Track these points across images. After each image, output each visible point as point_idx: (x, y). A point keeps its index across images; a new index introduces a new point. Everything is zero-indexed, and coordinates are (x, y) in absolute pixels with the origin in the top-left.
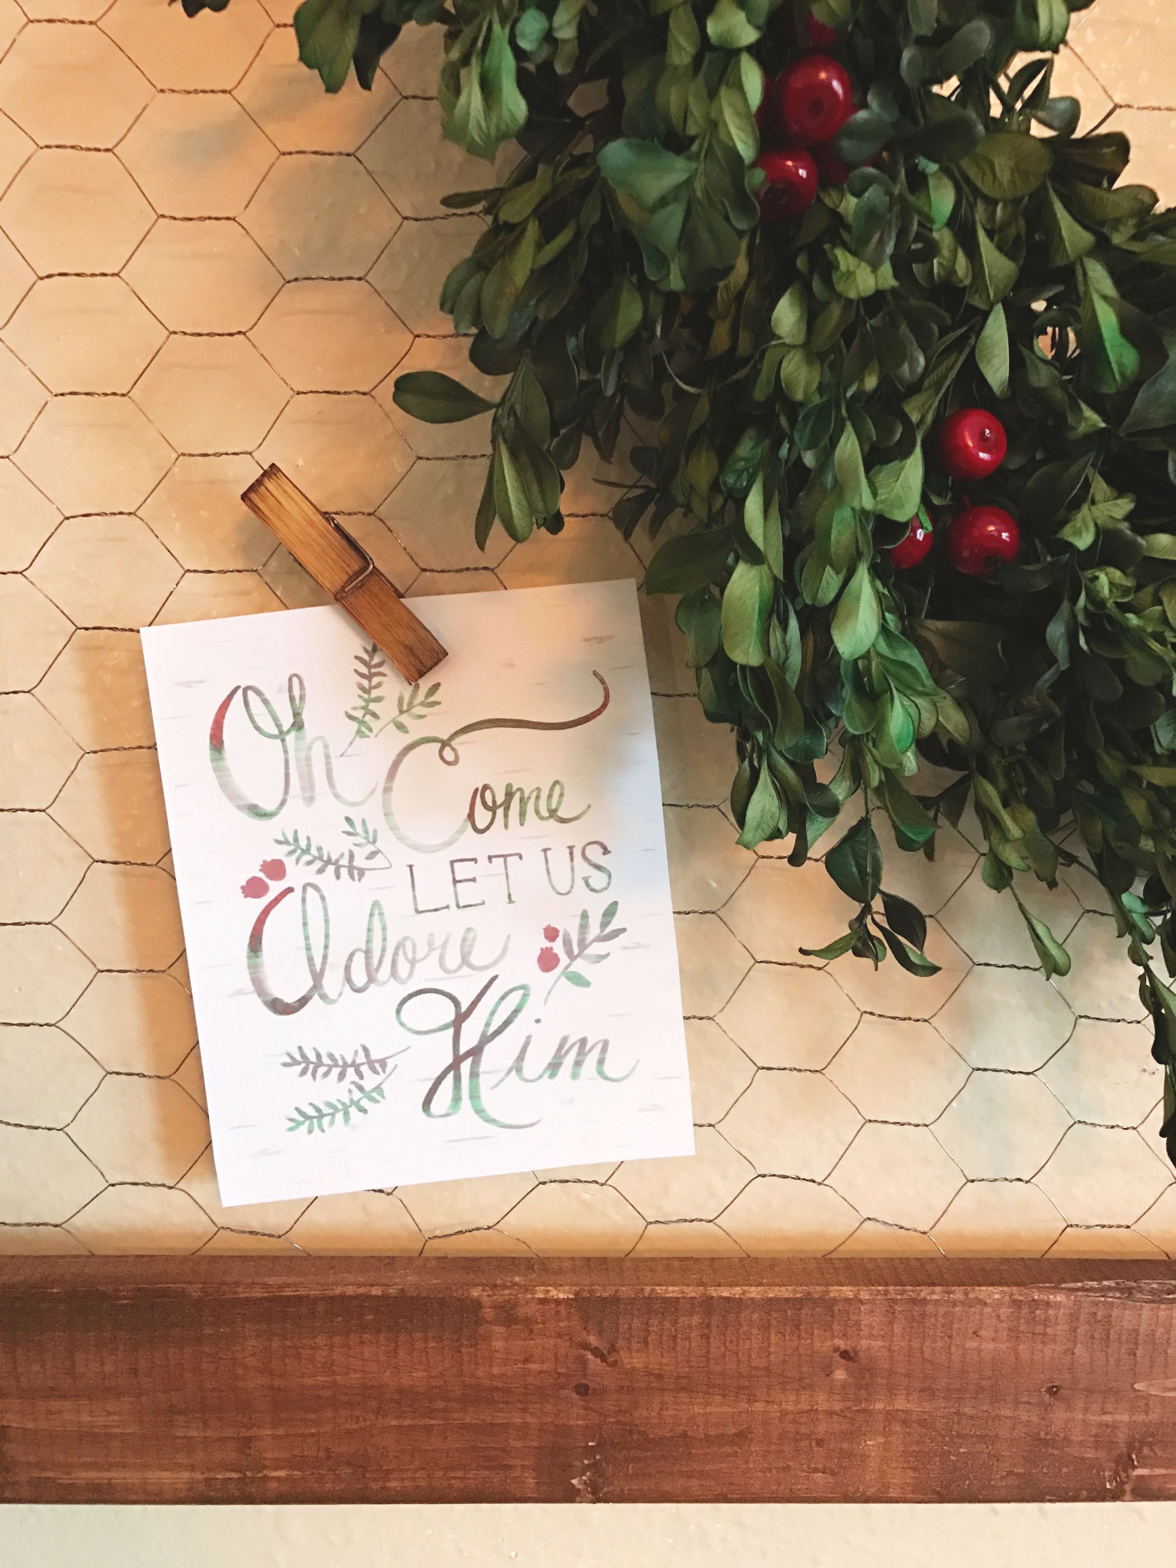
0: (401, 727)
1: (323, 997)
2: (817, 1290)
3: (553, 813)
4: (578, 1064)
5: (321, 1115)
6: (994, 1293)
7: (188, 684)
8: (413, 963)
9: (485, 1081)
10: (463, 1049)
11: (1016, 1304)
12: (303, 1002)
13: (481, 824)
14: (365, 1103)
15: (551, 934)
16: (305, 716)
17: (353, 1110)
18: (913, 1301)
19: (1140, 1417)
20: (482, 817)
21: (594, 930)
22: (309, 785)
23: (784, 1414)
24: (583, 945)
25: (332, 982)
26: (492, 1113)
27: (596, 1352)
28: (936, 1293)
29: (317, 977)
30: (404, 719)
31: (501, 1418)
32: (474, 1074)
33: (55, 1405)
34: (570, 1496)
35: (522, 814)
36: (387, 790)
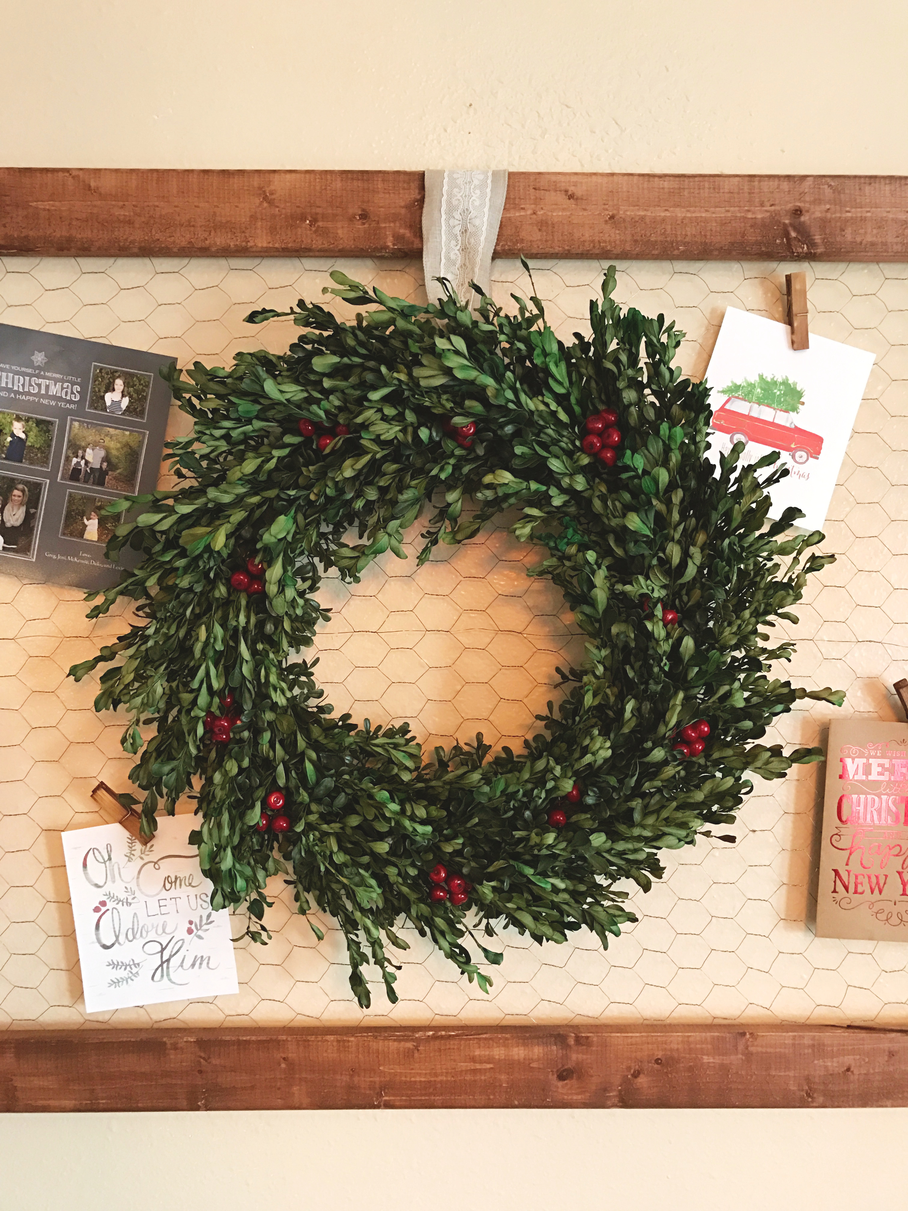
0: (142, 858)
1: (119, 943)
2: (274, 1037)
3: (190, 884)
4: (201, 964)
5: (119, 982)
6: (331, 1038)
7: (76, 848)
8: (147, 932)
9: (171, 970)
10: (164, 959)
11: (338, 1041)
12: (113, 945)
13: (167, 888)
14: (133, 978)
15: (191, 923)
16: (112, 856)
17: (129, 980)
18: (305, 1041)
19: (383, 1079)
20: (168, 886)
21: (204, 921)
22: (113, 877)
23: (266, 1079)
24: (201, 926)
25: (122, 938)
26: (173, 980)
27: (204, 1059)
28: (313, 1038)
29: (117, 937)
30: (143, 856)
31: (174, 1082)
32: (168, 968)
33: (32, 1078)
34: (198, 1109)
35: (181, 885)
36: (138, 878)
